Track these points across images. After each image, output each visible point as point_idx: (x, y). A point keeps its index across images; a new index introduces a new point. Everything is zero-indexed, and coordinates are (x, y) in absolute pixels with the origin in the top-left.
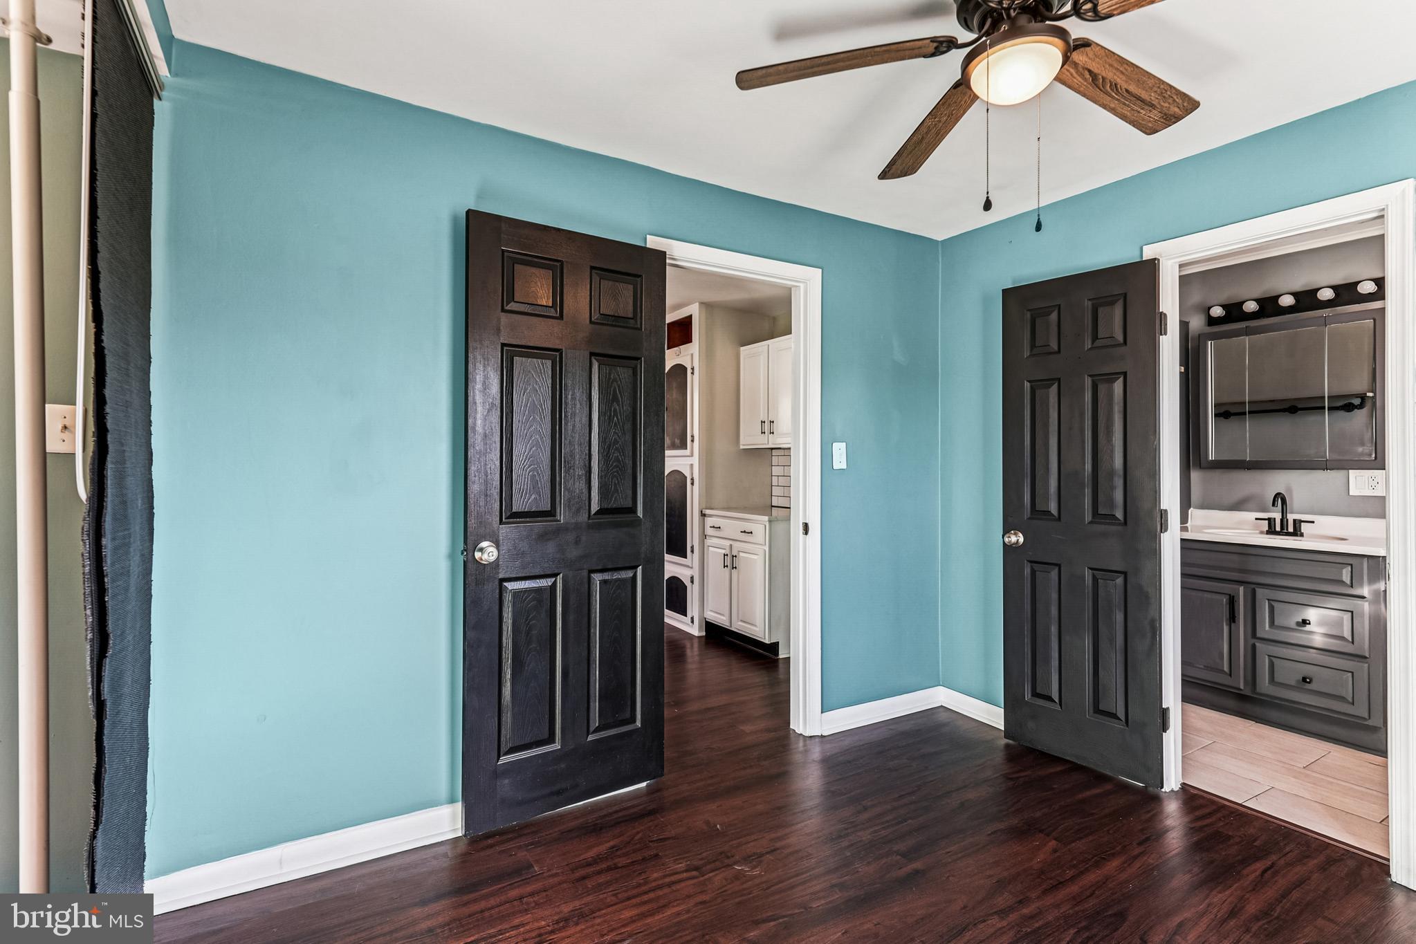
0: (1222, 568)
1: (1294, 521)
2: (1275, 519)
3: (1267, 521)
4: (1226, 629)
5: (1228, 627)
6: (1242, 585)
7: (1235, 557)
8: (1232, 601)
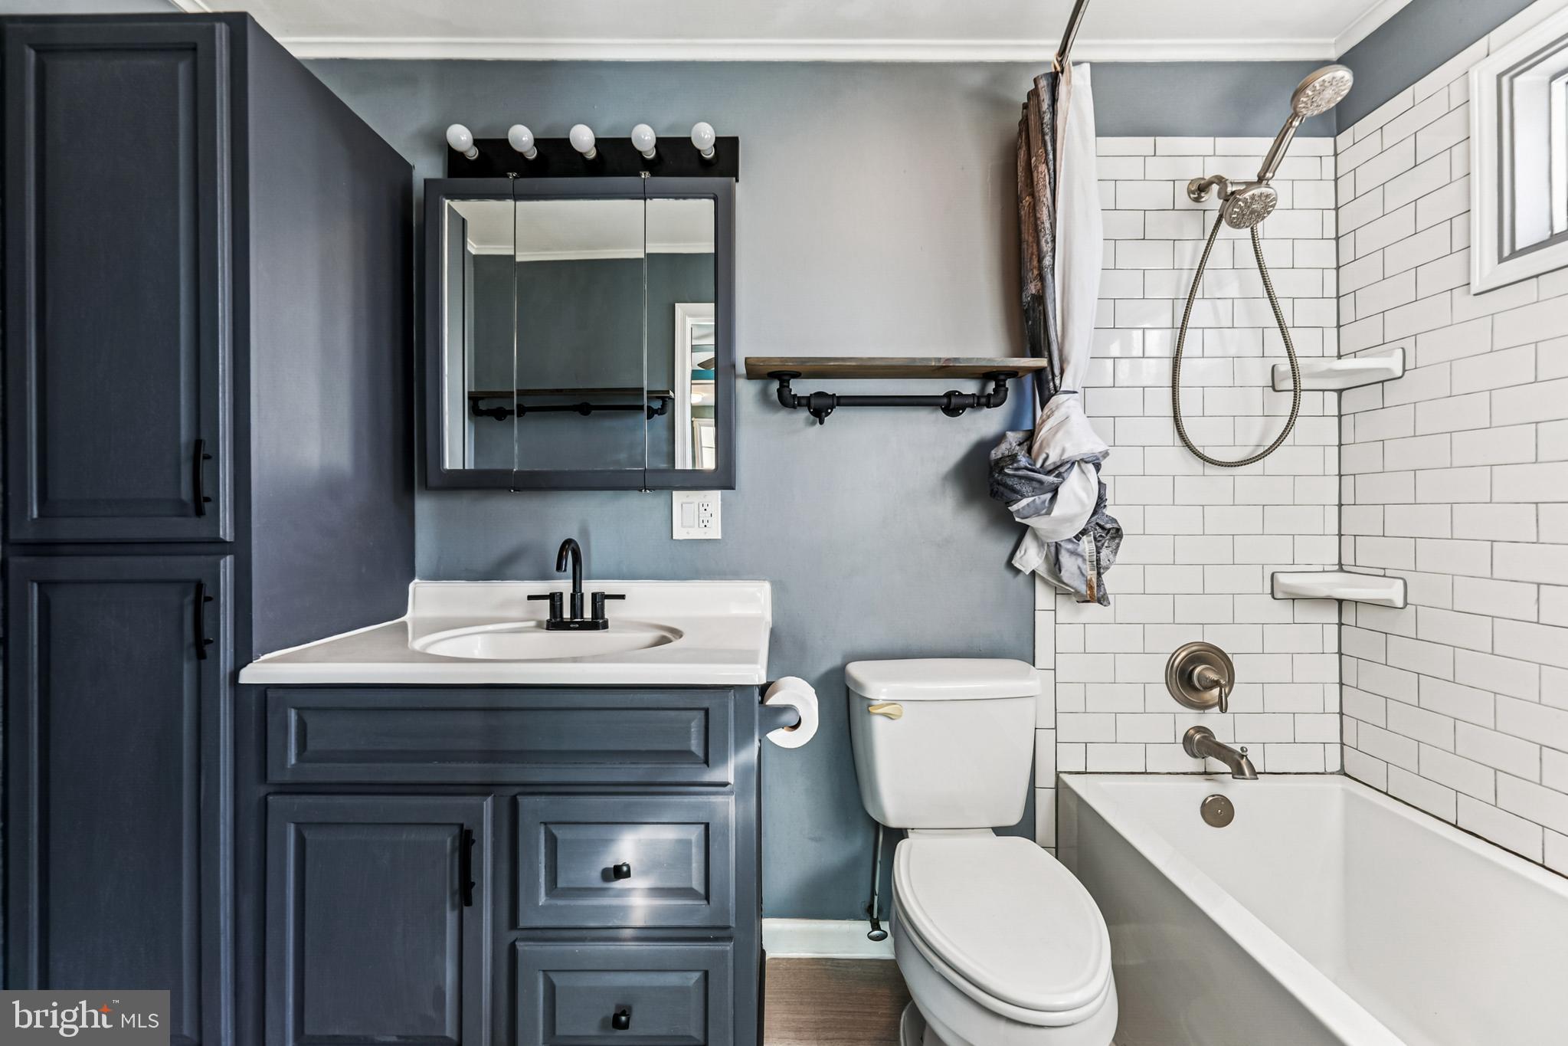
0: (444, 756)
1: (594, 595)
2: (561, 594)
3: (547, 602)
4: (451, 918)
5: (456, 913)
6: (488, 794)
7: (475, 721)
8: (466, 841)
